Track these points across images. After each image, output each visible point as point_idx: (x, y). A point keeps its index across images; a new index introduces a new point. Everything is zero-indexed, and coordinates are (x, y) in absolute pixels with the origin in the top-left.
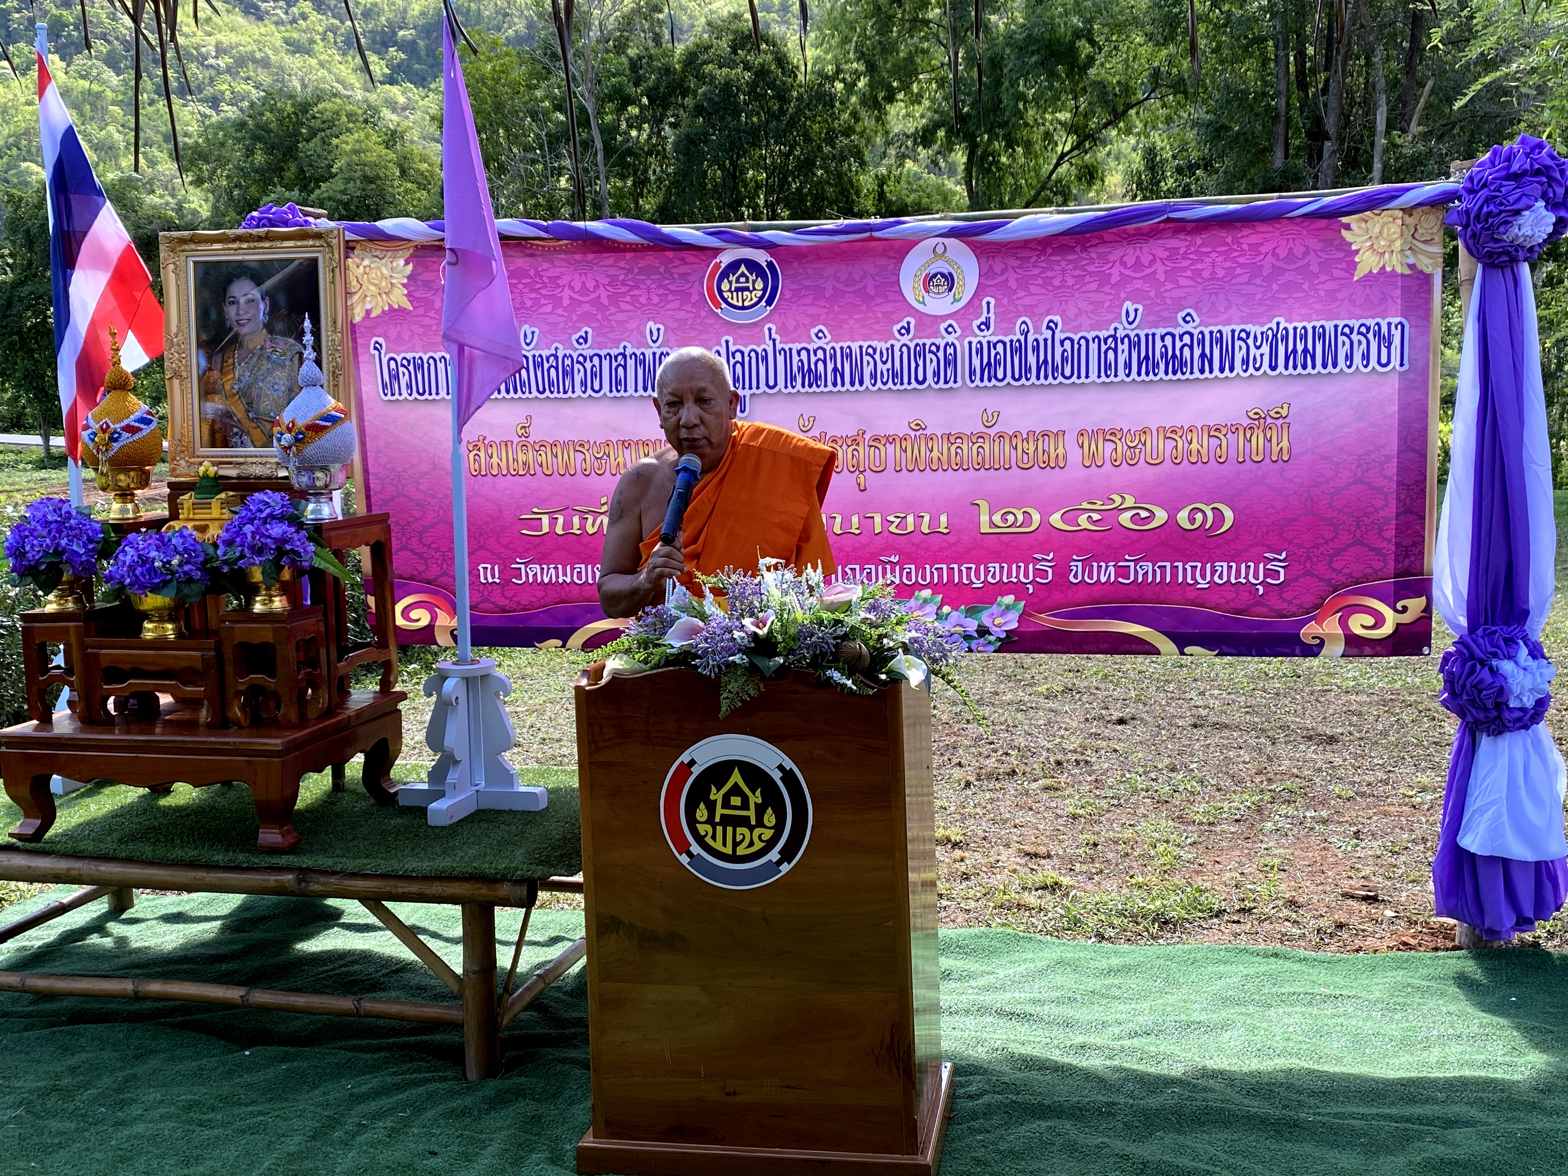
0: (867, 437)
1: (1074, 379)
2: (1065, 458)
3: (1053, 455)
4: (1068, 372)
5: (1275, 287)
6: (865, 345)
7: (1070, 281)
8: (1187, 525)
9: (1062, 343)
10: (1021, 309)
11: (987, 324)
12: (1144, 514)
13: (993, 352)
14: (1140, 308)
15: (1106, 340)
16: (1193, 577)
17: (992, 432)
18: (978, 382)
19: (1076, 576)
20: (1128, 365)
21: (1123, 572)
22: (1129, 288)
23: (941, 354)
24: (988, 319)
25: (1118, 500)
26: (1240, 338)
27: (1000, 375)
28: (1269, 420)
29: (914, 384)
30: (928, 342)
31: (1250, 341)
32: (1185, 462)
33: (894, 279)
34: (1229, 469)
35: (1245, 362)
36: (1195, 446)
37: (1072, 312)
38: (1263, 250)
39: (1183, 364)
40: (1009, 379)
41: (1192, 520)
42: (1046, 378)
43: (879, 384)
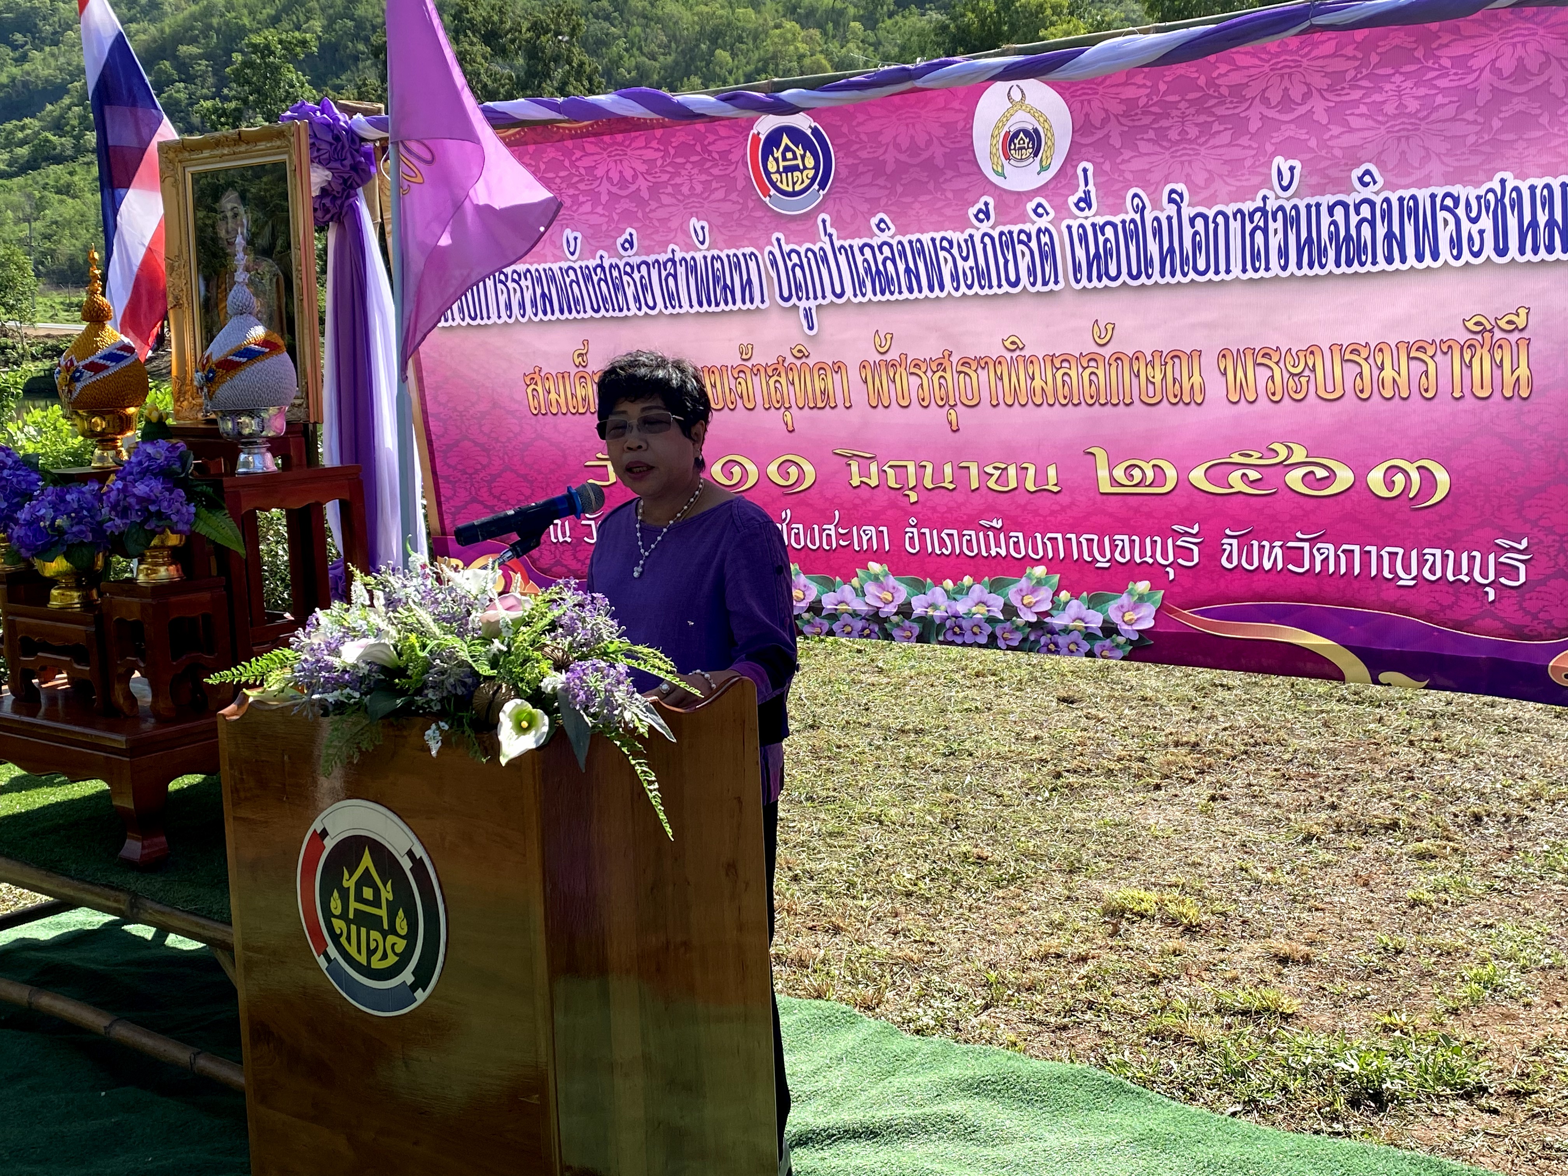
0: (954, 359)
1: (1211, 275)
2: (1203, 390)
3: (1186, 386)
4: (1201, 266)
5: (1496, 124)
6: (938, 236)
7: (1193, 132)
8: (1384, 493)
9: (1192, 221)
10: (1130, 176)
11: (1086, 200)
12: (1321, 473)
13: (1101, 239)
14: (1297, 164)
15: (1251, 215)
16: (1392, 570)
17: (1107, 352)
18: (1084, 282)
19: (1229, 559)
20: (1283, 253)
21: (1293, 556)
22: (1277, 137)
23: (1034, 244)
24: (1087, 193)
25: (1283, 452)
26: (1444, 208)
27: (1113, 272)
28: (1498, 334)
29: (1006, 288)
30: (1015, 229)
31: (1461, 211)
32: (1376, 397)
33: (965, 143)
34: (1443, 409)
35: (1456, 243)
36: (1388, 373)
37: (1200, 178)
38: (1475, 63)
39: (1361, 249)
40: (1124, 277)
41: (1390, 484)
42: (1173, 274)
43: (963, 288)
